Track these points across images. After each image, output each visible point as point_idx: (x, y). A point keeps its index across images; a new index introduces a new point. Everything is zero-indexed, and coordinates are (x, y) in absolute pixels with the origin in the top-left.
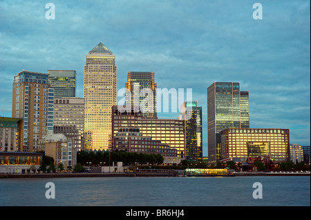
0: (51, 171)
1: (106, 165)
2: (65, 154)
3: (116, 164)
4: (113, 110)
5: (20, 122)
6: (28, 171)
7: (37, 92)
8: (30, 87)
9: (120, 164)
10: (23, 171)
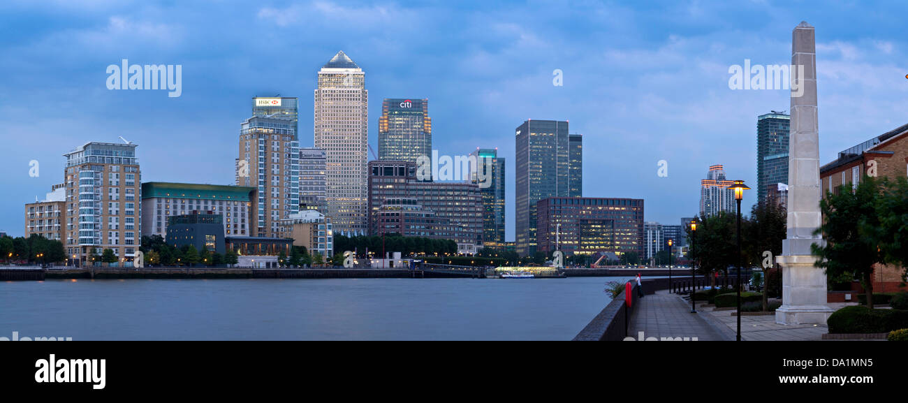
0: (305, 265)
1: (376, 257)
2: (322, 240)
3: (391, 256)
4: (370, 168)
5: (252, 193)
6: (274, 264)
7: (276, 147)
8: (265, 141)
9: (397, 255)
10: (268, 264)
